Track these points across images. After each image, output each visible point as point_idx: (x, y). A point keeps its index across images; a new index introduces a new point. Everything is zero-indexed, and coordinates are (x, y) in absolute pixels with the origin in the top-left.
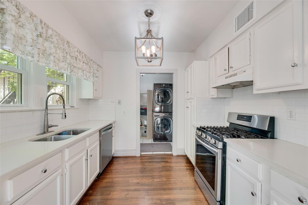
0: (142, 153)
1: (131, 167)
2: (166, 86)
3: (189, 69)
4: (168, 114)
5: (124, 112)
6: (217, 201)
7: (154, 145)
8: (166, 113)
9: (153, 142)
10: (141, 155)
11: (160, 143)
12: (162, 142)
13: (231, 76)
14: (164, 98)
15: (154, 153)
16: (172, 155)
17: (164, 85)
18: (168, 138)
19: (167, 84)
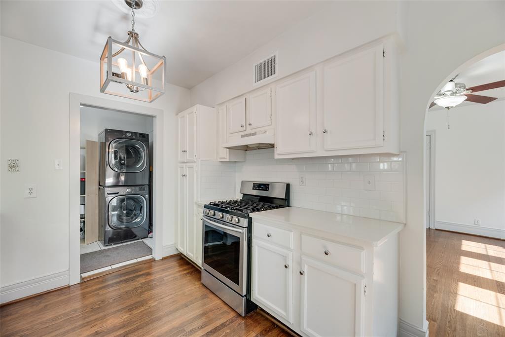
0: (84, 275)
1: (63, 312)
2: (134, 137)
3: (187, 116)
4: (137, 188)
5: (30, 189)
6: (243, 297)
7: (108, 253)
8: (133, 188)
9: (103, 248)
10: (82, 279)
11: (121, 245)
12: (124, 244)
13: (249, 135)
14: (127, 158)
15: (113, 267)
16: (153, 260)
17: (129, 135)
18: (136, 233)
19: (136, 133)
